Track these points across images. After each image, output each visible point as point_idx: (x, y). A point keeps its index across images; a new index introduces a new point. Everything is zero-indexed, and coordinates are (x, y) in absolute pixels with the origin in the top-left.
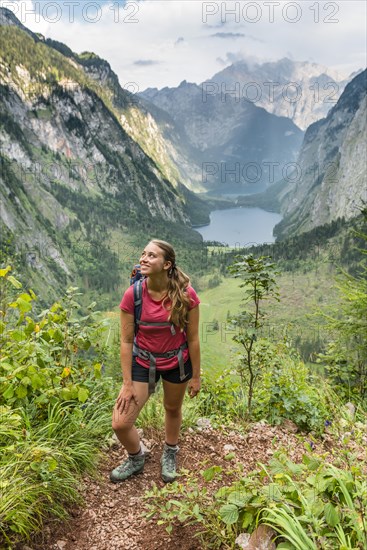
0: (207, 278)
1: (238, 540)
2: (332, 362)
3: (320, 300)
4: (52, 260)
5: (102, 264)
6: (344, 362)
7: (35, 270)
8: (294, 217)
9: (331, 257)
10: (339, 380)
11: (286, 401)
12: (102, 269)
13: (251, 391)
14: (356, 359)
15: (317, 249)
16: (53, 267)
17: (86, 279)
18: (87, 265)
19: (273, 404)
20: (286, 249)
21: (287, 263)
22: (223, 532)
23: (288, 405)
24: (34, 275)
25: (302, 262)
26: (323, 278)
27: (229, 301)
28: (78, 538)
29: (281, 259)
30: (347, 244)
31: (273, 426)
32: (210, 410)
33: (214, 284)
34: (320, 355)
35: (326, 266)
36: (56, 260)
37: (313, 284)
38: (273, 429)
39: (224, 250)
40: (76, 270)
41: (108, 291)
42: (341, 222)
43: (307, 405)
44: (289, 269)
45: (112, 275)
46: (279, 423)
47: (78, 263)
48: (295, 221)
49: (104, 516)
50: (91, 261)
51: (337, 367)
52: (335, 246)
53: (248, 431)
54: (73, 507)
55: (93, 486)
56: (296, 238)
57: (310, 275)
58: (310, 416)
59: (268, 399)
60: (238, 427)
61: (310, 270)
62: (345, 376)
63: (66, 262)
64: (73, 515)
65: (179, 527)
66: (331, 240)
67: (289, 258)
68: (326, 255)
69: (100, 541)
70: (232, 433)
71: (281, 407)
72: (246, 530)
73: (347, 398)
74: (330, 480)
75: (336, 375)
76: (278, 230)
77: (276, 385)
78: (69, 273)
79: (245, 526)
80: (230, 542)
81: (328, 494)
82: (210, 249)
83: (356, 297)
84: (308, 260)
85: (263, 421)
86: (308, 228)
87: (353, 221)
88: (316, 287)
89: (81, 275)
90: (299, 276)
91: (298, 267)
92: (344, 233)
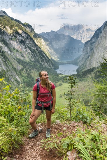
0: (58, 83)
1: (67, 153)
2: (93, 105)
3: (89, 89)
4: (16, 79)
5: (30, 80)
6: (96, 105)
7: (12, 82)
8: (82, 66)
9: (92, 77)
10: (95, 110)
11: (80, 115)
12: (30, 81)
13: (71, 113)
14: (99, 104)
15: (88, 75)
16: (17, 81)
17: (26, 84)
18: (26, 80)
19: (77, 116)
20: (80, 75)
21: (80, 79)
22: (63, 151)
23: (81, 116)
24: (11, 83)
25: (84, 79)
26: (90, 83)
27: (64, 89)
28: (22, 154)
29: (79, 78)
30: (96, 74)
31: (77, 122)
32: (59, 118)
33: (60, 85)
34: (89, 103)
35: (91, 80)
36: (18, 79)
37: (87, 84)
38: (77, 123)
39: (63, 76)
40: (23, 81)
41: (32, 87)
42: (95, 68)
43: (86, 116)
44: (81, 81)
45: (33, 83)
46: (78, 121)
47: (23, 79)
48: (82, 68)
49: (30, 147)
50: (27, 79)
51: (94, 106)
52: (93, 74)
53: (70, 124)
54: (21, 145)
55: (27, 139)
56: (82, 72)
57: (87, 82)
58: (87, 119)
59: (75, 115)
60: (67, 123)
61: (86, 81)
62: (96, 109)
63: (20, 79)
64: (21, 148)
65: (51, 150)
66: (92, 73)
67: (80, 78)
68: (91, 77)
69: (28, 155)
70: (66, 124)
71: (79, 117)
72: (70, 150)
73: (97, 115)
74: (93, 135)
75: (94, 108)
76: (77, 70)
77: (78, 111)
78: (21, 82)
79: (69, 149)
80: (65, 154)
81: (92, 139)
82: (59, 75)
83: (99, 87)
84: (86, 78)
85: (74, 121)
86: (86, 69)
87: (97, 67)
88: (88, 86)
89: (24, 83)
90: (83, 83)
91: (83, 80)
92: (95, 71)
